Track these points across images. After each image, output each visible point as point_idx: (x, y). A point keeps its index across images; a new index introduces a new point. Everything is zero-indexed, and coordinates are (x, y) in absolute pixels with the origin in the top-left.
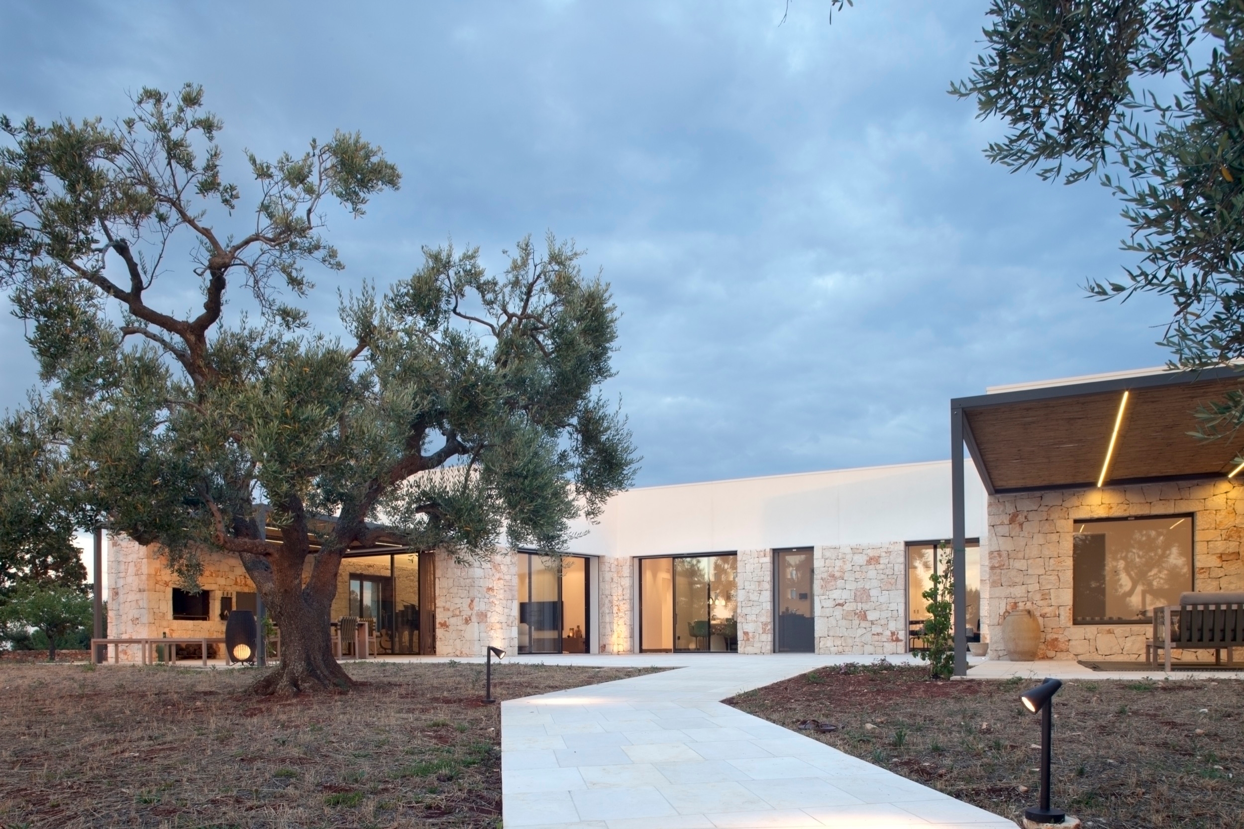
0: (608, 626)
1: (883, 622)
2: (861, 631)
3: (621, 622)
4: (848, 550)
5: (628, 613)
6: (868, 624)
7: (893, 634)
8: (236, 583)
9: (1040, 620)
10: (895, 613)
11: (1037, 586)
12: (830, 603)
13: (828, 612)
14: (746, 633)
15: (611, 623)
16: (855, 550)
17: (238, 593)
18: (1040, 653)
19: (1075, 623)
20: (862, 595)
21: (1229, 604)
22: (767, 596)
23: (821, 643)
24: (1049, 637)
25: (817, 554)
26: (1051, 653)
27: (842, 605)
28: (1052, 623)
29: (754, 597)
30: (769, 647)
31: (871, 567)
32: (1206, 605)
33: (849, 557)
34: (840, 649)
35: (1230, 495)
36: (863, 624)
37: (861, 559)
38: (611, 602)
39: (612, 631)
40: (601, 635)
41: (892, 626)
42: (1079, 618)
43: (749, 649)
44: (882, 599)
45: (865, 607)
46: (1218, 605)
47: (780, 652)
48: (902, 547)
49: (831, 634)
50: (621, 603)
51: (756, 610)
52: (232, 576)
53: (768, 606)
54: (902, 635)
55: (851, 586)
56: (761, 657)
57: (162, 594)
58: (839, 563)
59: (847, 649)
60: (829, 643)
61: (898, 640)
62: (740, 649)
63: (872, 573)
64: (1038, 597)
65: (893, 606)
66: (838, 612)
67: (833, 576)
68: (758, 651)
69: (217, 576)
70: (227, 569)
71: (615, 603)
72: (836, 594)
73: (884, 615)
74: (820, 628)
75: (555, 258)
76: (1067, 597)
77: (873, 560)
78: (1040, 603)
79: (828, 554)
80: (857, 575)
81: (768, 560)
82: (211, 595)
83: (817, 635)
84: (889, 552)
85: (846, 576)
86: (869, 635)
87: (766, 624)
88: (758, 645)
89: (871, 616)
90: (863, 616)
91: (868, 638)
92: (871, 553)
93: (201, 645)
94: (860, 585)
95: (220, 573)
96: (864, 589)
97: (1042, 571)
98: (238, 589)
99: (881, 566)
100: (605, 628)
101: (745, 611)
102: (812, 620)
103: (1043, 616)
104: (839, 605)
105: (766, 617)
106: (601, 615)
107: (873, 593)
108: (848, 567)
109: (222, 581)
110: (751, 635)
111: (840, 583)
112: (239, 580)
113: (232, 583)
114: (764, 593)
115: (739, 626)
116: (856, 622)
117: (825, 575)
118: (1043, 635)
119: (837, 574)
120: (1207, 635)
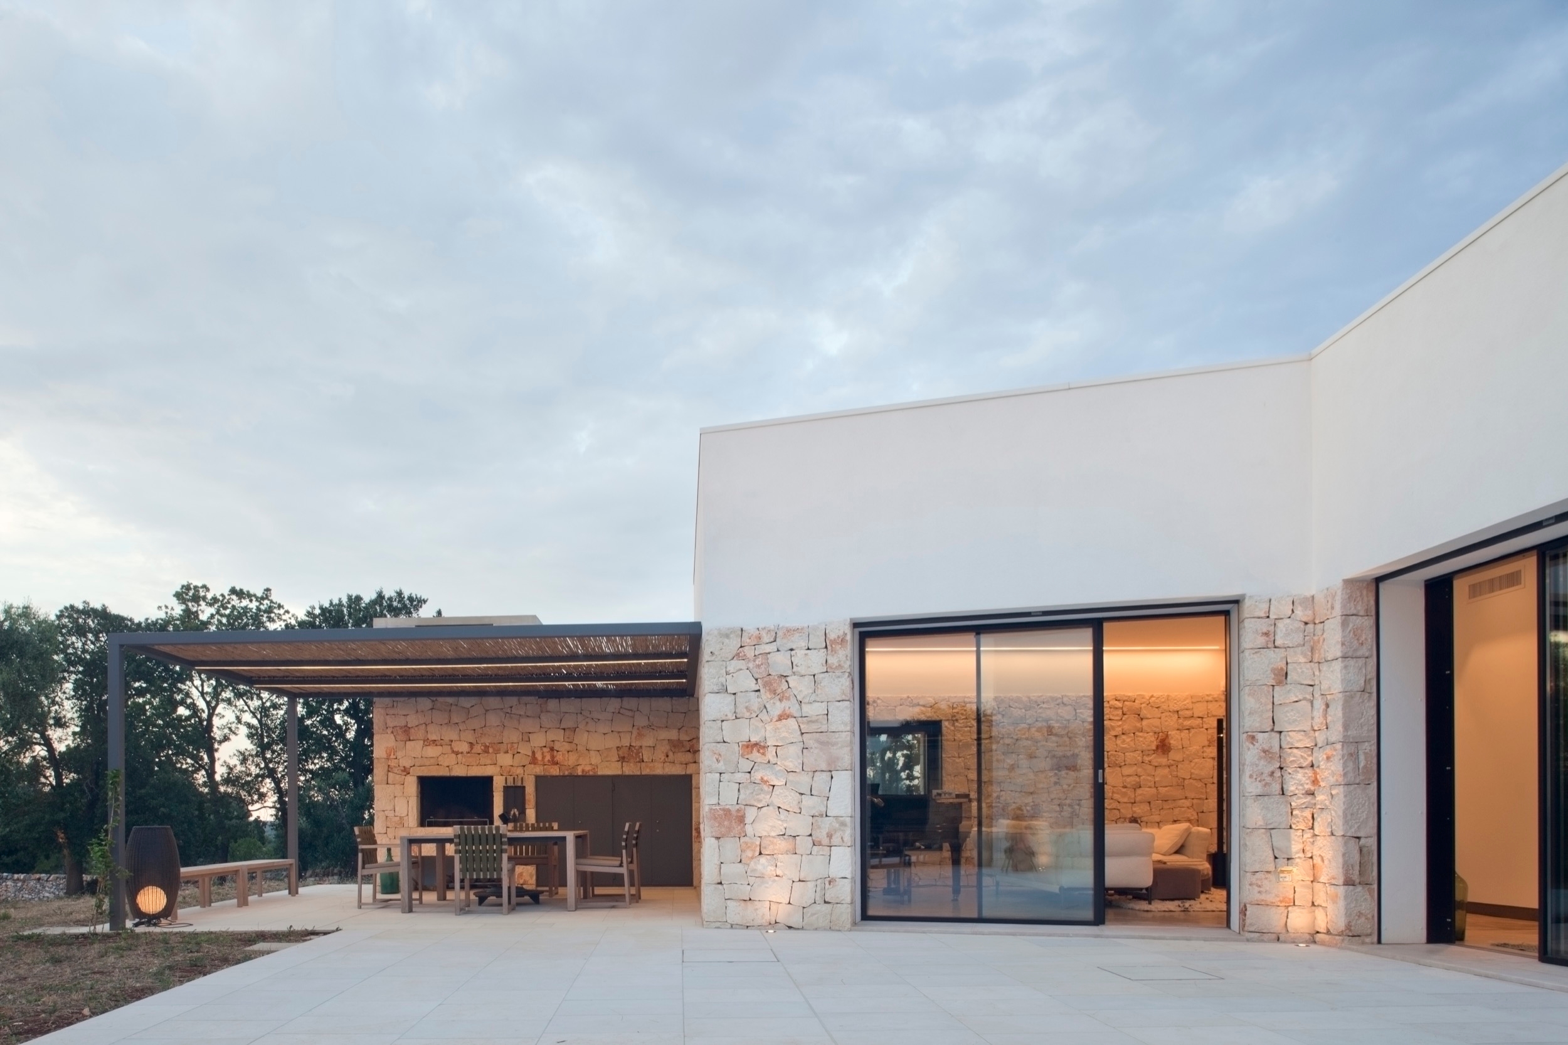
8: (534, 761)
17: (539, 779)
52: (525, 750)
57: (398, 787)
69: (497, 752)
70: (514, 737)
71: (1295, 757)
95: (503, 747)
98: (538, 770)
109: (505, 760)
112: (539, 756)
113: (526, 761)
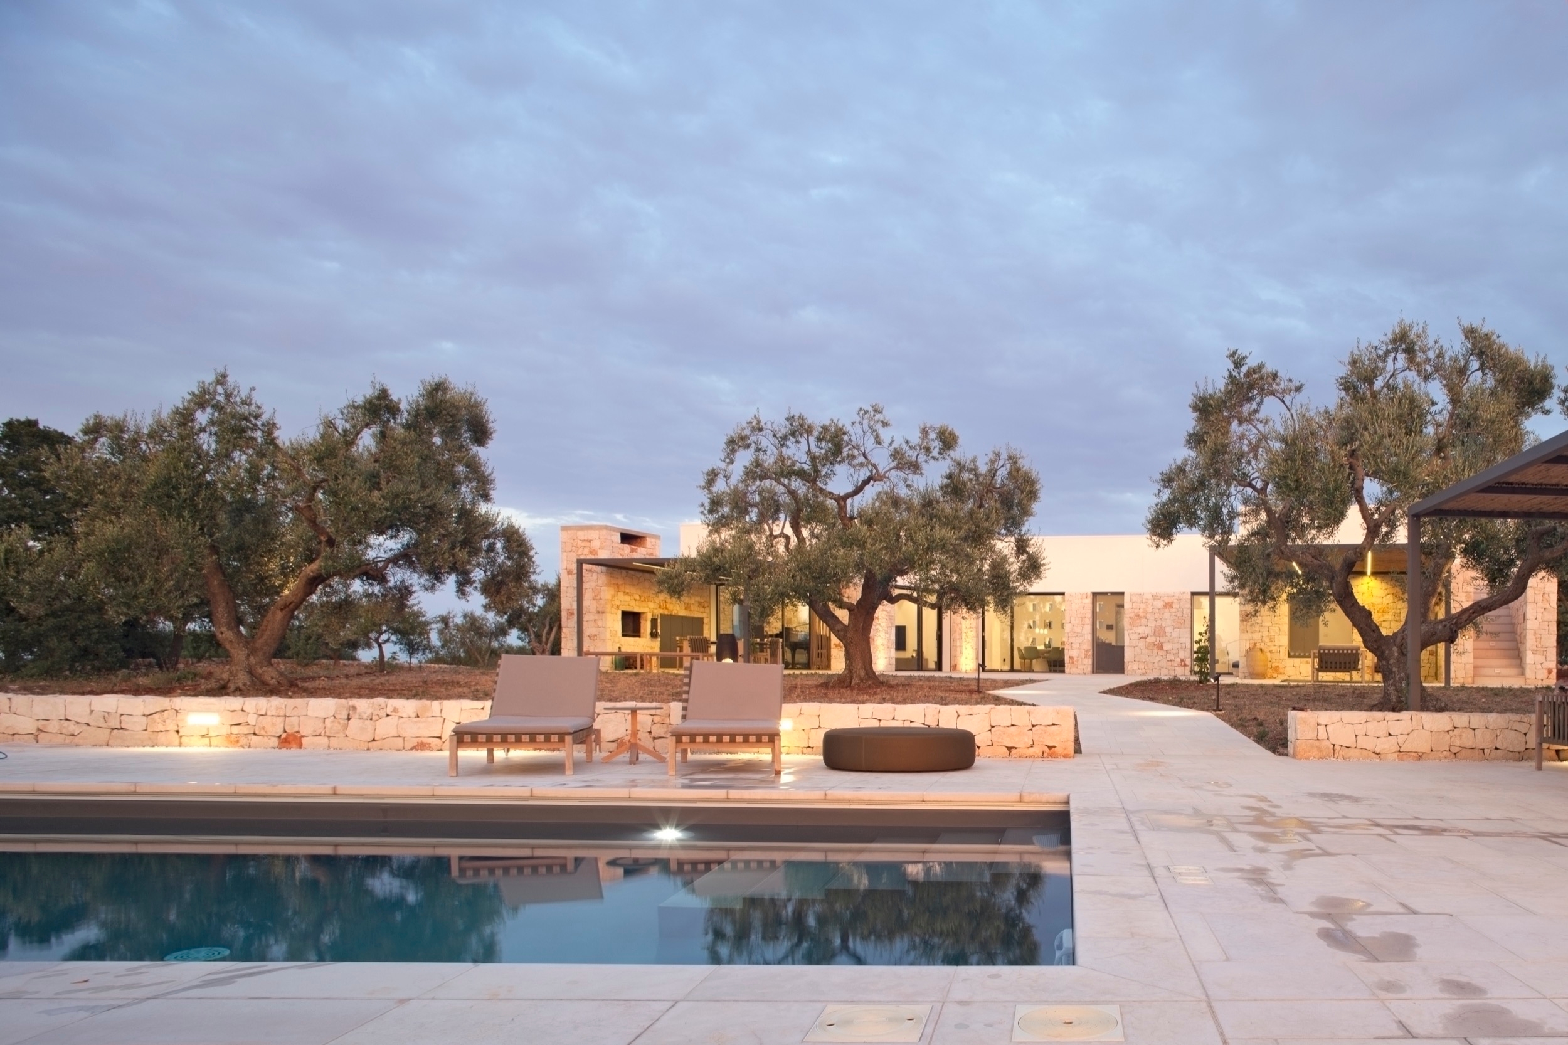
0: (958, 649)
1: (1175, 652)
2: (1158, 658)
3: (969, 646)
4: (1150, 597)
5: (975, 639)
6: (1164, 653)
7: (1182, 661)
8: (660, 607)
9: (1269, 655)
10: (1183, 645)
11: (1267, 634)
12: (1136, 637)
13: (1134, 643)
14: (1071, 658)
15: (961, 646)
16: (1155, 597)
17: (662, 615)
18: (1269, 674)
19: (1289, 656)
20: (1160, 631)
21: (1338, 650)
22: (1088, 629)
23: (1128, 667)
24: (1274, 665)
25: (1127, 598)
26: (1275, 675)
27: (1145, 638)
28: (1275, 656)
29: (1078, 629)
30: (1090, 669)
31: (1167, 610)
32: (1329, 650)
33: (1150, 602)
34: (1144, 671)
35: (1370, 585)
36: (1161, 653)
37: (1159, 604)
38: (961, 629)
39: (961, 653)
40: (953, 657)
41: (1182, 655)
42: (1292, 654)
43: (1074, 670)
44: (1174, 635)
45: (1162, 640)
46: (1334, 650)
47: (1097, 673)
48: (1189, 596)
49: (1137, 659)
50: (969, 631)
51: (1079, 640)
52: (657, 602)
53: (1089, 637)
54: (1188, 662)
55: (1152, 624)
56: (1084, 676)
57: (614, 615)
58: (1143, 606)
59: (1148, 671)
60: (1135, 667)
61: (1185, 665)
62: (1067, 669)
63: (1167, 615)
64: (1267, 640)
65: (1182, 640)
66: (1142, 643)
67: (1138, 616)
68: (1081, 672)
69: (646, 601)
70: (654, 595)
71: (964, 630)
72: (1141, 630)
73: (1176, 646)
74: (1128, 655)
75: (1010, 458)
76: (1283, 640)
77: (1168, 605)
78: (1269, 644)
79: (1135, 599)
80: (1157, 616)
81: (1089, 601)
82: (643, 616)
83: (1126, 659)
84: (1179, 600)
85: (1148, 616)
86: (1165, 661)
87: (1087, 651)
88: (1081, 667)
89: (1166, 647)
90: (1160, 647)
91: (1164, 663)
92: (1167, 600)
93: (636, 658)
94: (1158, 623)
95: (648, 599)
96: (1161, 627)
97: (1270, 624)
98: (661, 611)
99: (1174, 610)
100: (956, 650)
101: (1071, 640)
102: (1122, 648)
103: (1270, 652)
104: (1143, 638)
105: (1088, 646)
106: (952, 640)
107: (1167, 629)
108: (1150, 609)
109: (649, 605)
110: (1075, 659)
111: (1144, 621)
112: (662, 605)
113: (658, 607)
114: (1085, 626)
115: (1066, 651)
116: (1155, 651)
117: (1132, 615)
118: (1269, 664)
119: (1142, 615)
120: (1329, 666)
